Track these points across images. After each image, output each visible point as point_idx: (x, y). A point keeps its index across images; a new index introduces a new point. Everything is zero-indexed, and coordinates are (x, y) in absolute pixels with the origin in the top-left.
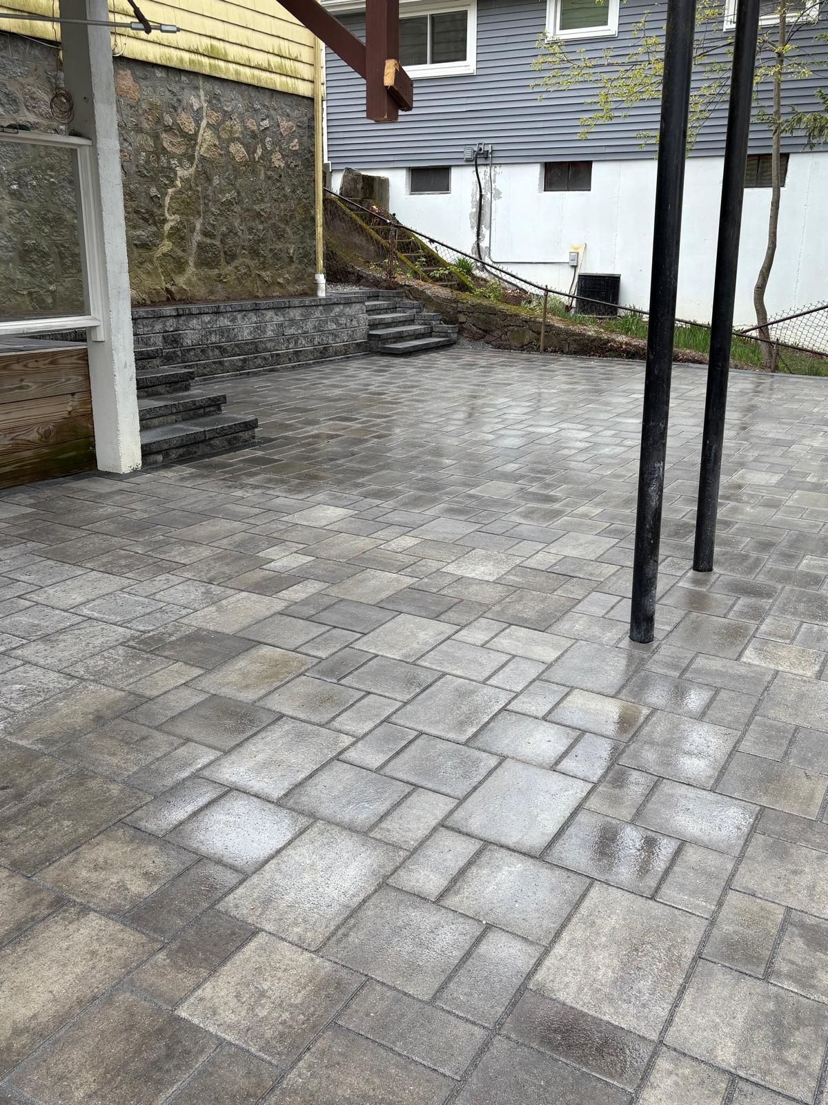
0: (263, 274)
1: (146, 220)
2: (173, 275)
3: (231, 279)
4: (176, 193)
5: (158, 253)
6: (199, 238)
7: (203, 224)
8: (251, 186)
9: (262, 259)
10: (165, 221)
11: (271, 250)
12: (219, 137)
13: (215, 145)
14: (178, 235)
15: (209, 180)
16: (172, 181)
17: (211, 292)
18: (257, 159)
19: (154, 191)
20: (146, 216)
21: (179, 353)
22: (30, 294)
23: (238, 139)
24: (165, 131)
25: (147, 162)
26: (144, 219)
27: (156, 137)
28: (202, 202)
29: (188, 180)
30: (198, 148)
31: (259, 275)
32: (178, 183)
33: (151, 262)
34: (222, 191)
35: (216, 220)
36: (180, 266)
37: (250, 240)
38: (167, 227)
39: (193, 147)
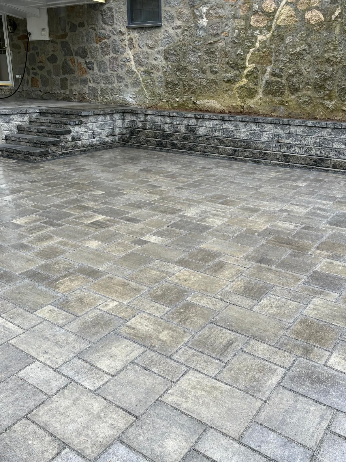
0: (328, 103)
1: (233, 68)
3: (292, 104)
4: (255, 51)
5: (237, 85)
6: (268, 77)
7: (272, 69)
8: (324, 39)
9: (327, 92)
10: (245, 68)
11: (338, 86)
12: (296, 10)
13: (291, 16)
14: (253, 76)
15: (282, 39)
16: (253, 44)
17: (274, 111)
18: (333, 19)
19: (239, 51)
20: (233, 65)
21: (192, 138)
23: (316, 8)
24: (254, 14)
25: (239, 35)
27: (247, 19)
28: (274, 54)
29: (265, 42)
30: (275, 20)
31: (322, 103)
32: (258, 45)
33: (232, 90)
34: (294, 46)
35: (285, 65)
36: (252, 93)
37: (316, 78)
38: (246, 71)
39: (272, 21)
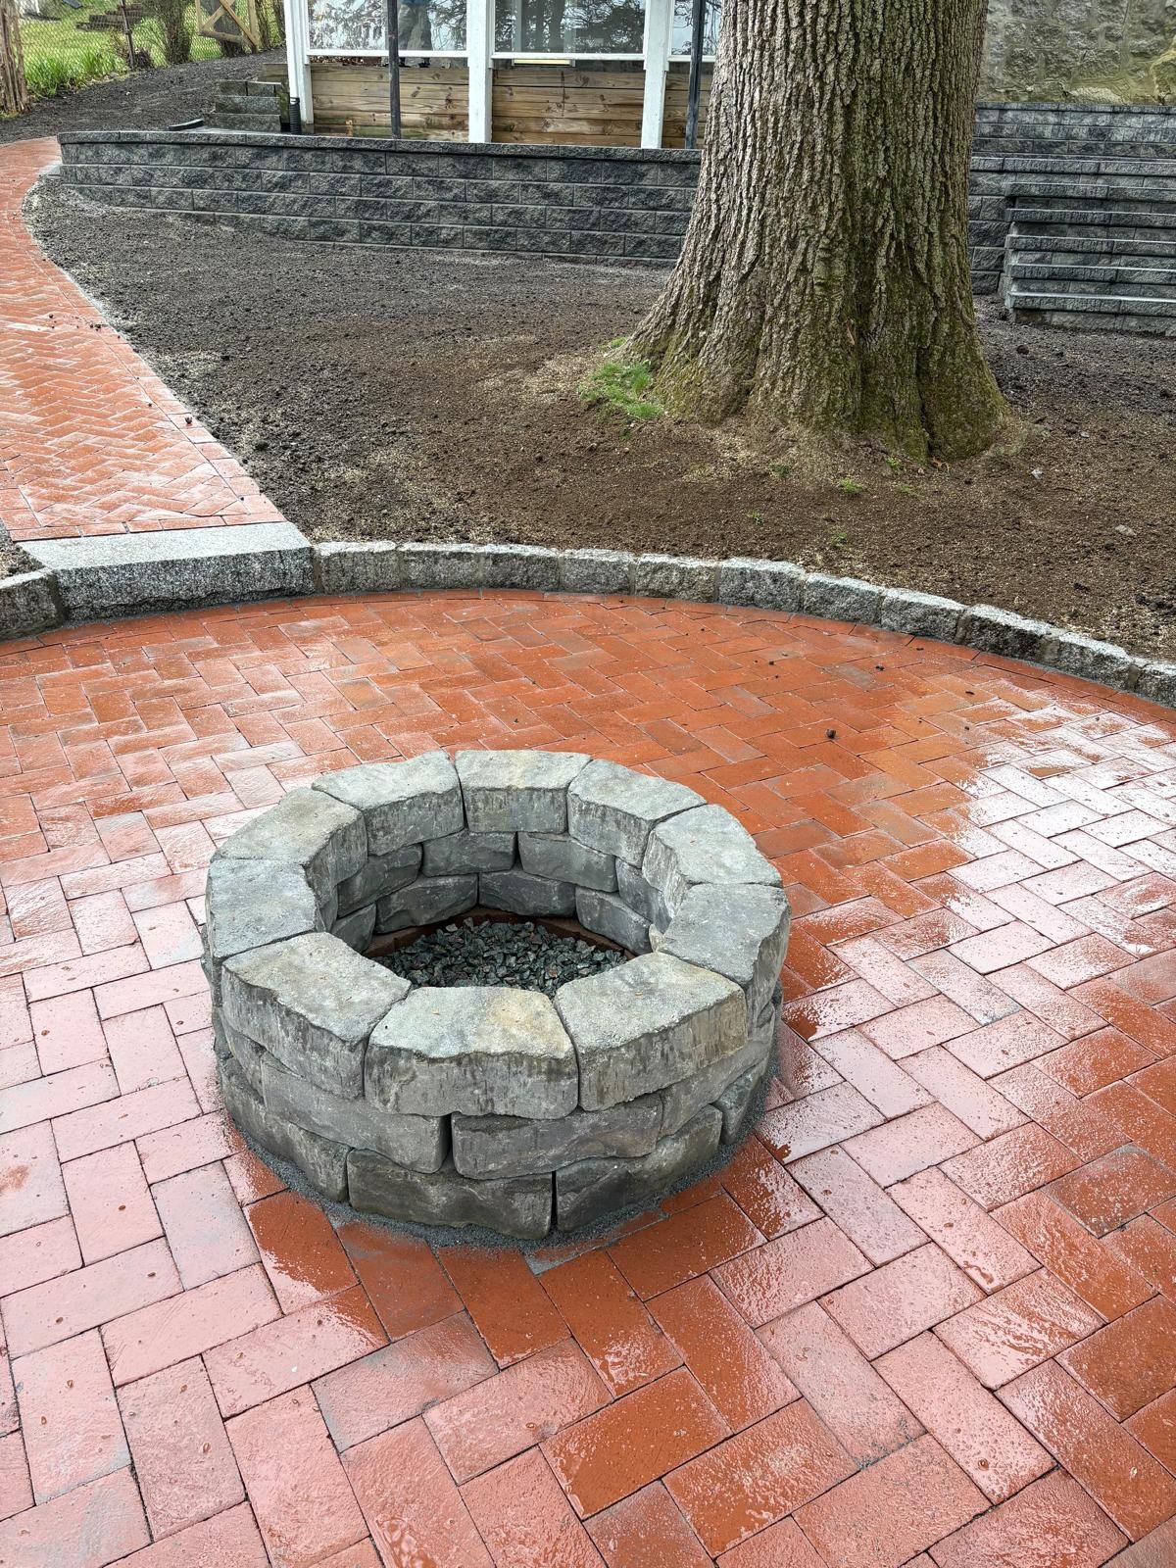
2: (1171, 84)
22: (1007, 92)
26: (1151, 29)
